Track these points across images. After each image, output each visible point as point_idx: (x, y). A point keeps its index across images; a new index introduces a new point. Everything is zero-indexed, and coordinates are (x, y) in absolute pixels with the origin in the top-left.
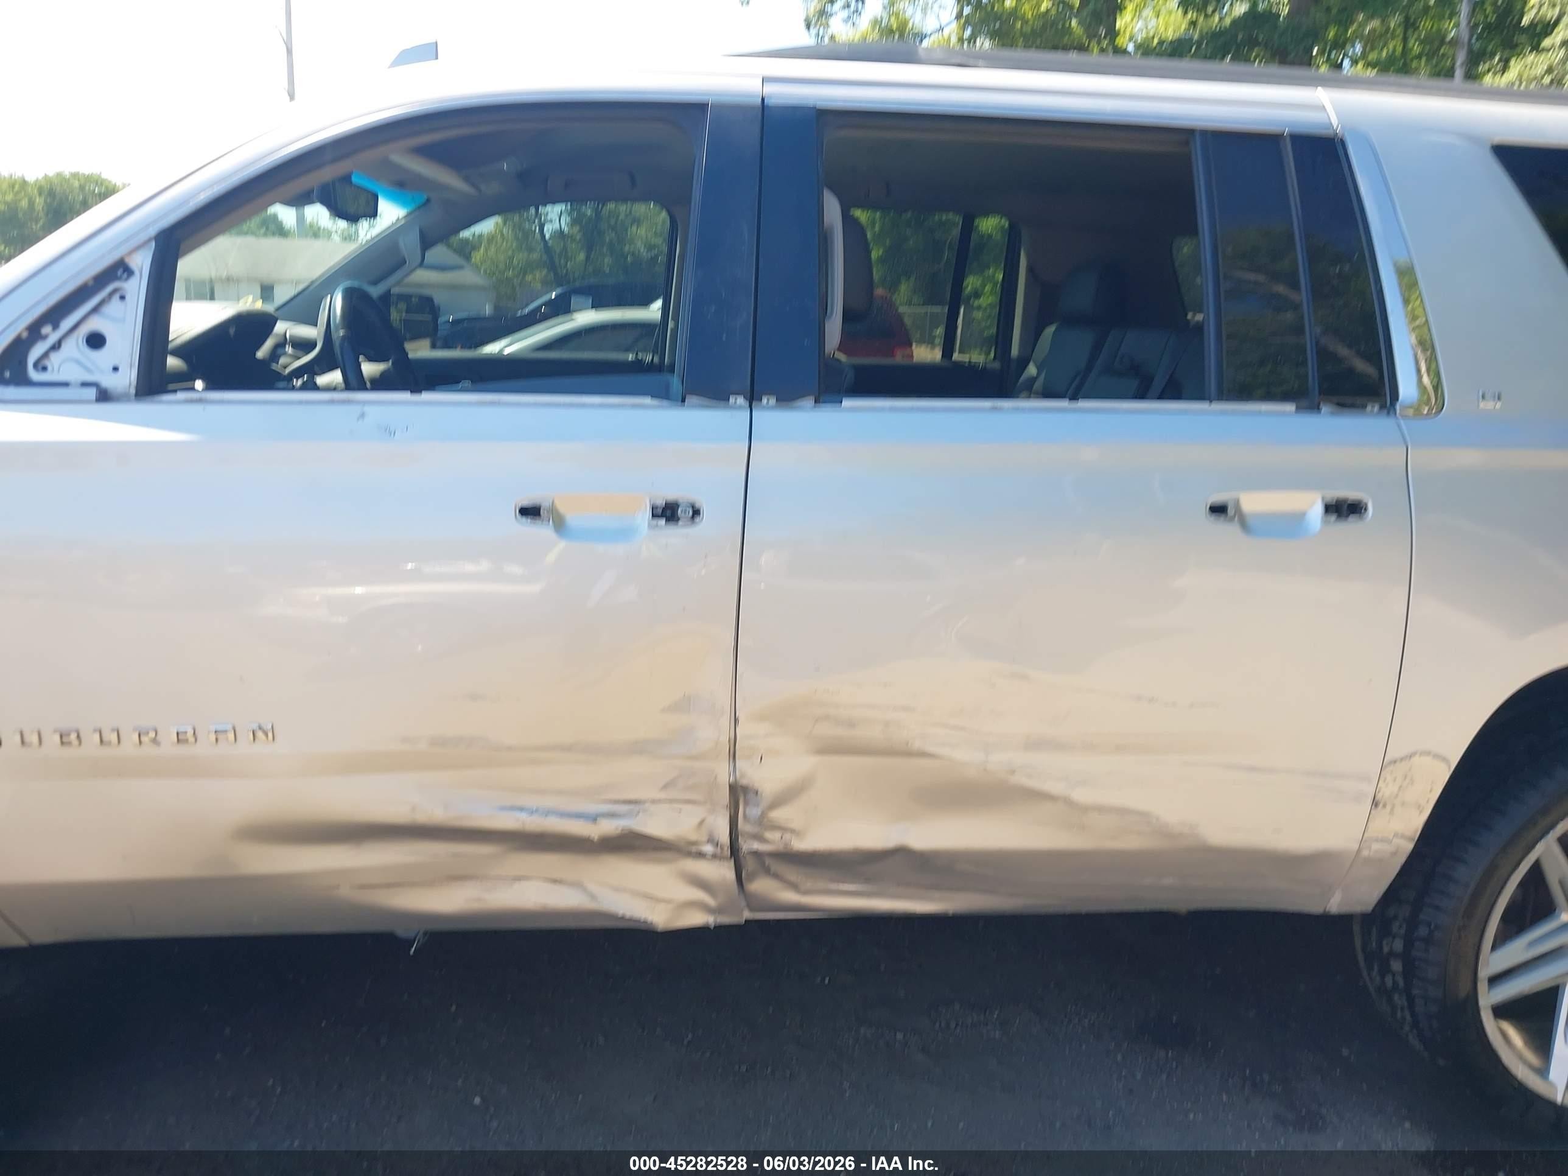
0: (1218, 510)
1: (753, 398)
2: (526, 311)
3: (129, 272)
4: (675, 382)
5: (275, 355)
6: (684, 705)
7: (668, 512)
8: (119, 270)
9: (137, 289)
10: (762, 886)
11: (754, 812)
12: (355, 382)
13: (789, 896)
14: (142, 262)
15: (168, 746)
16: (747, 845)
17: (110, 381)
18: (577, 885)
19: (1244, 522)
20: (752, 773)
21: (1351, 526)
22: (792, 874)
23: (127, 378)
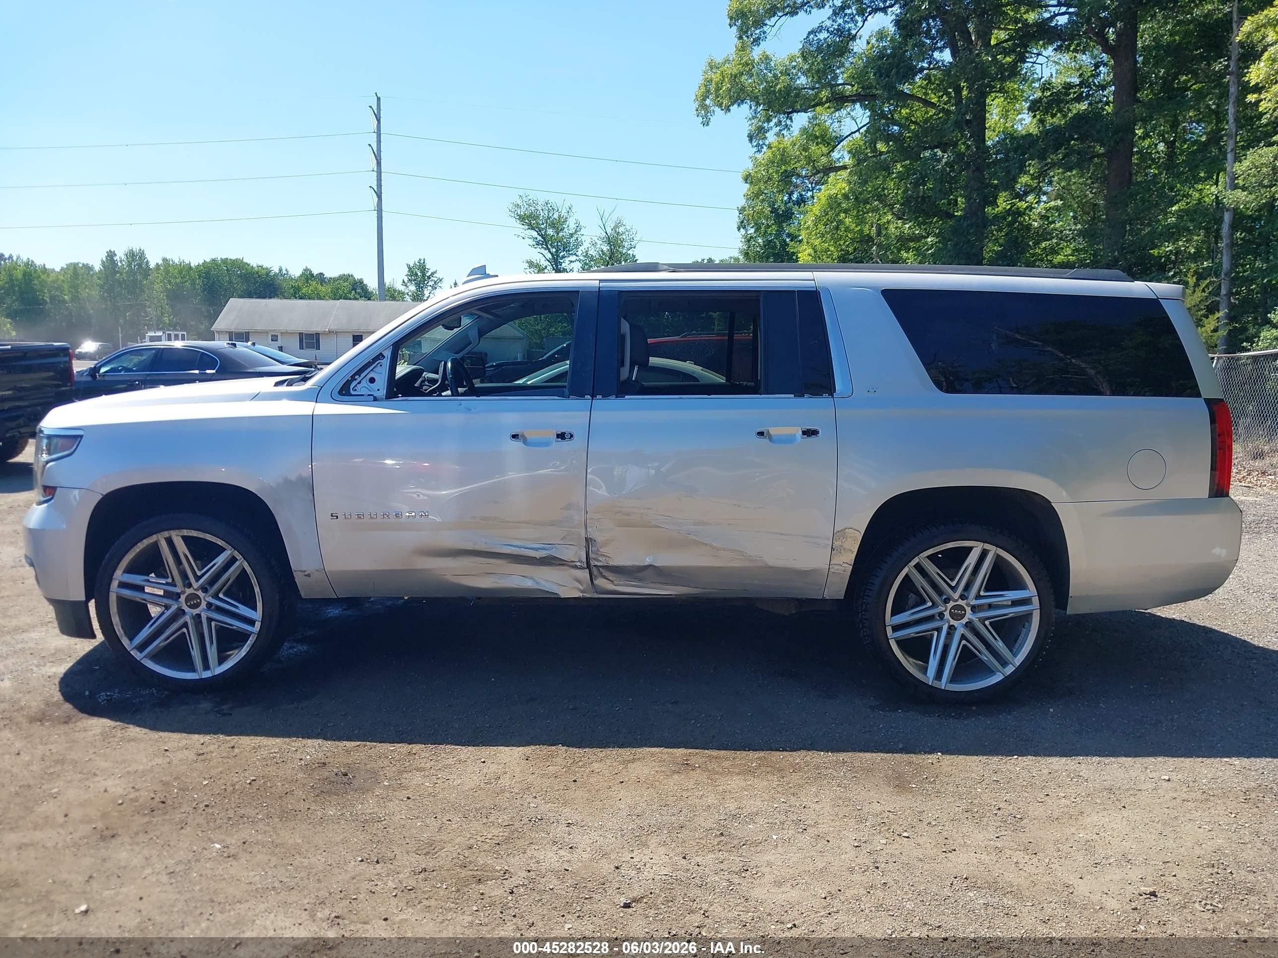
0: (761, 434)
1: (593, 396)
2: (545, 358)
3: (384, 357)
4: (566, 391)
5: (421, 386)
6: (568, 507)
7: (561, 436)
8: (381, 356)
9: (386, 362)
10: (600, 582)
11: (594, 549)
12: (455, 394)
13: (610, 587)
14: (388, 354)
15: (393, 520)
16: (593, 563)
17: (376, 394)
18: (531, 578)
19: (770, 438)
20: (593, 534)
21: (813, 439)
22: (611, 576)
23: (383, 393)
